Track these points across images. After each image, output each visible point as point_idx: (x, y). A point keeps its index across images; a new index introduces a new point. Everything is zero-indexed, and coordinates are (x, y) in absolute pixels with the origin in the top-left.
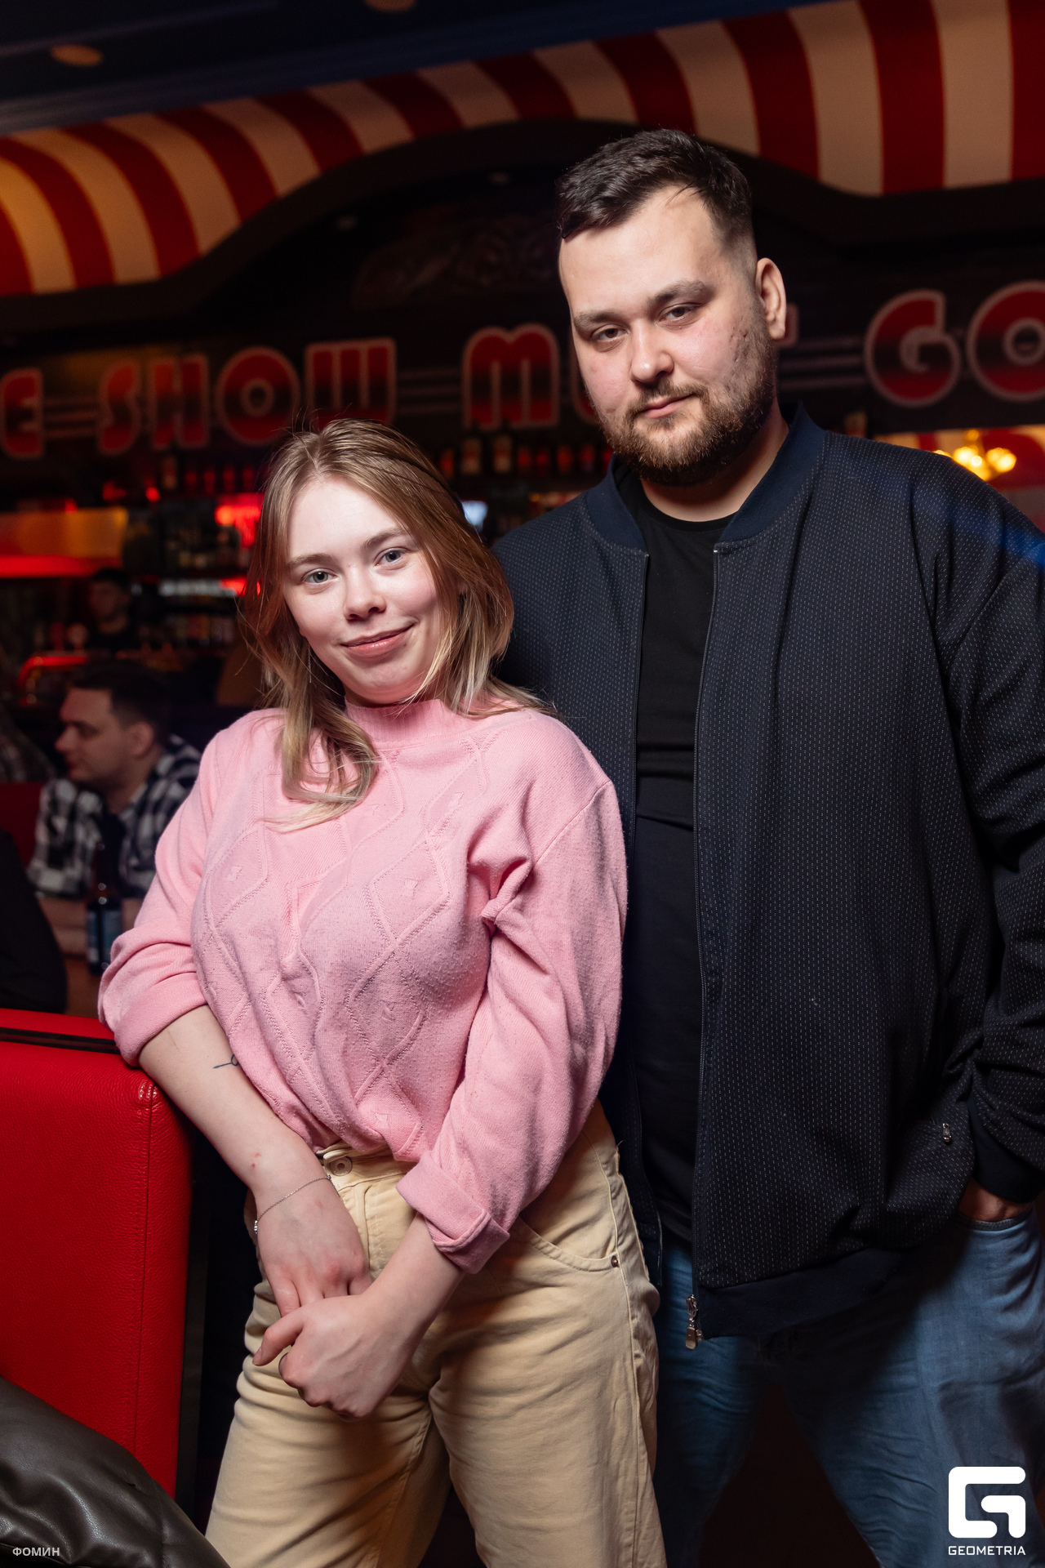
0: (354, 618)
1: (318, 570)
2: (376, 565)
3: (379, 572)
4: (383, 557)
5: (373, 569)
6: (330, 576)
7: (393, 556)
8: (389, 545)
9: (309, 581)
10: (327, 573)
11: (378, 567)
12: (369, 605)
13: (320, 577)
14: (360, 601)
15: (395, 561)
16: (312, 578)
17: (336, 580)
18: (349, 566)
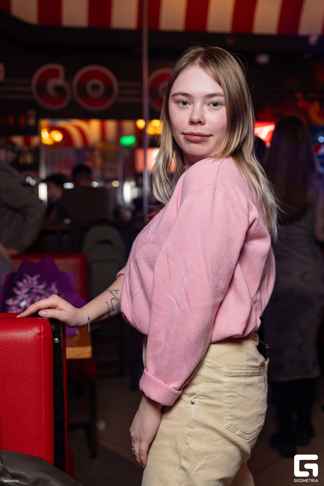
0: (192, 123)
1: (185, 100)
2: (207, 106)
3: (208, 109)
4: (211, 103)
5: (206, 107)
6: (188, 104)
7: (215, 104)
8: (215, 99)
9: (180, 104)
10: (188, 102)
11: (208, 107)
12: (199, 119)
13: (185, 103)
14: (196, 118)
15: (215, 107)
16: (181, 103)
17: (190, 106)
18: (197, 102)
